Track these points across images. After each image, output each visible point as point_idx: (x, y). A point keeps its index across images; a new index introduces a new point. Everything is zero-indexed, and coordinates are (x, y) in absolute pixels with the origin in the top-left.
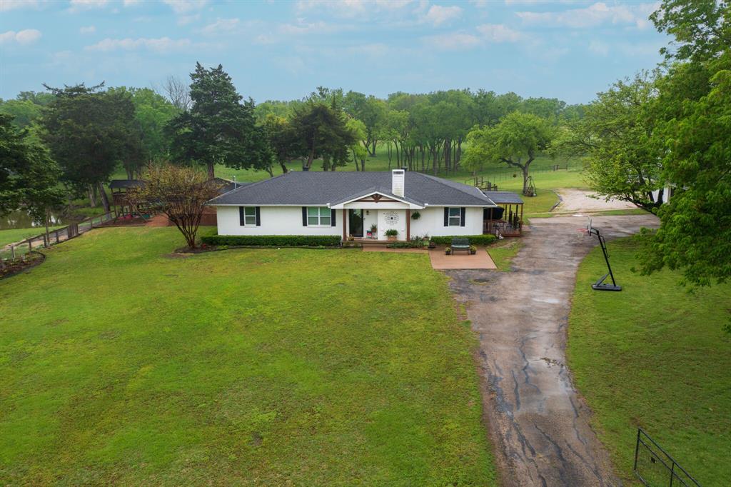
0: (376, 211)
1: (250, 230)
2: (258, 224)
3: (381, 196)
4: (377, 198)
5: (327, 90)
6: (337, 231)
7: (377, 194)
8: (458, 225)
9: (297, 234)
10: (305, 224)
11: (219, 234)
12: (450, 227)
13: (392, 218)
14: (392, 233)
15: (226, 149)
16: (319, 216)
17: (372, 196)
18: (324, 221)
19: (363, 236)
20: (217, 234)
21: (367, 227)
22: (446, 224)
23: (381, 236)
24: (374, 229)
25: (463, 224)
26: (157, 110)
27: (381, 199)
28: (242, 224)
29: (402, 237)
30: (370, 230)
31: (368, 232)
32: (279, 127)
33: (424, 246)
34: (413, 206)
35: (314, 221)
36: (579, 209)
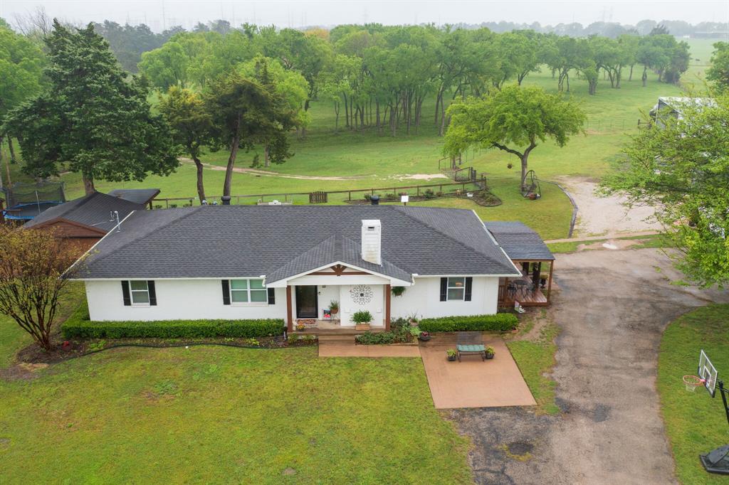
0: (339, 287)
1: (141, 313)
2: (153, 302)
3: (345, 267)
4: (339, 271)
5: (255, 27)
6: (278, 312)
7: (339, 266)
8: (462, 299)
9: (215, 317)
10: (227, 302)
11: (92, 319)
12: (449, 302)
13: (362, 295)
14: (362, 318)
15: (104, 157)
16: (249, 290)
17: (333, 268)
18: (256, 297)
19: (317, 317)
20: (88, 318)
21: (323, 304)
22: (443, 298)
23: (345, 320)
24: (335, 309)
25: (468, 298)
26: (18, 66)
27: (345, 271)
28: (127, 302)
29: (378, 322)
30: (328, 309)
31: (325, 312)
32: (187, 109)
33: (412, 337)
34: (395, 282)
35: (242, 297)
36: (607, 232)
